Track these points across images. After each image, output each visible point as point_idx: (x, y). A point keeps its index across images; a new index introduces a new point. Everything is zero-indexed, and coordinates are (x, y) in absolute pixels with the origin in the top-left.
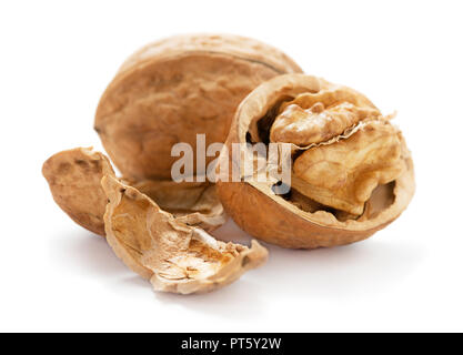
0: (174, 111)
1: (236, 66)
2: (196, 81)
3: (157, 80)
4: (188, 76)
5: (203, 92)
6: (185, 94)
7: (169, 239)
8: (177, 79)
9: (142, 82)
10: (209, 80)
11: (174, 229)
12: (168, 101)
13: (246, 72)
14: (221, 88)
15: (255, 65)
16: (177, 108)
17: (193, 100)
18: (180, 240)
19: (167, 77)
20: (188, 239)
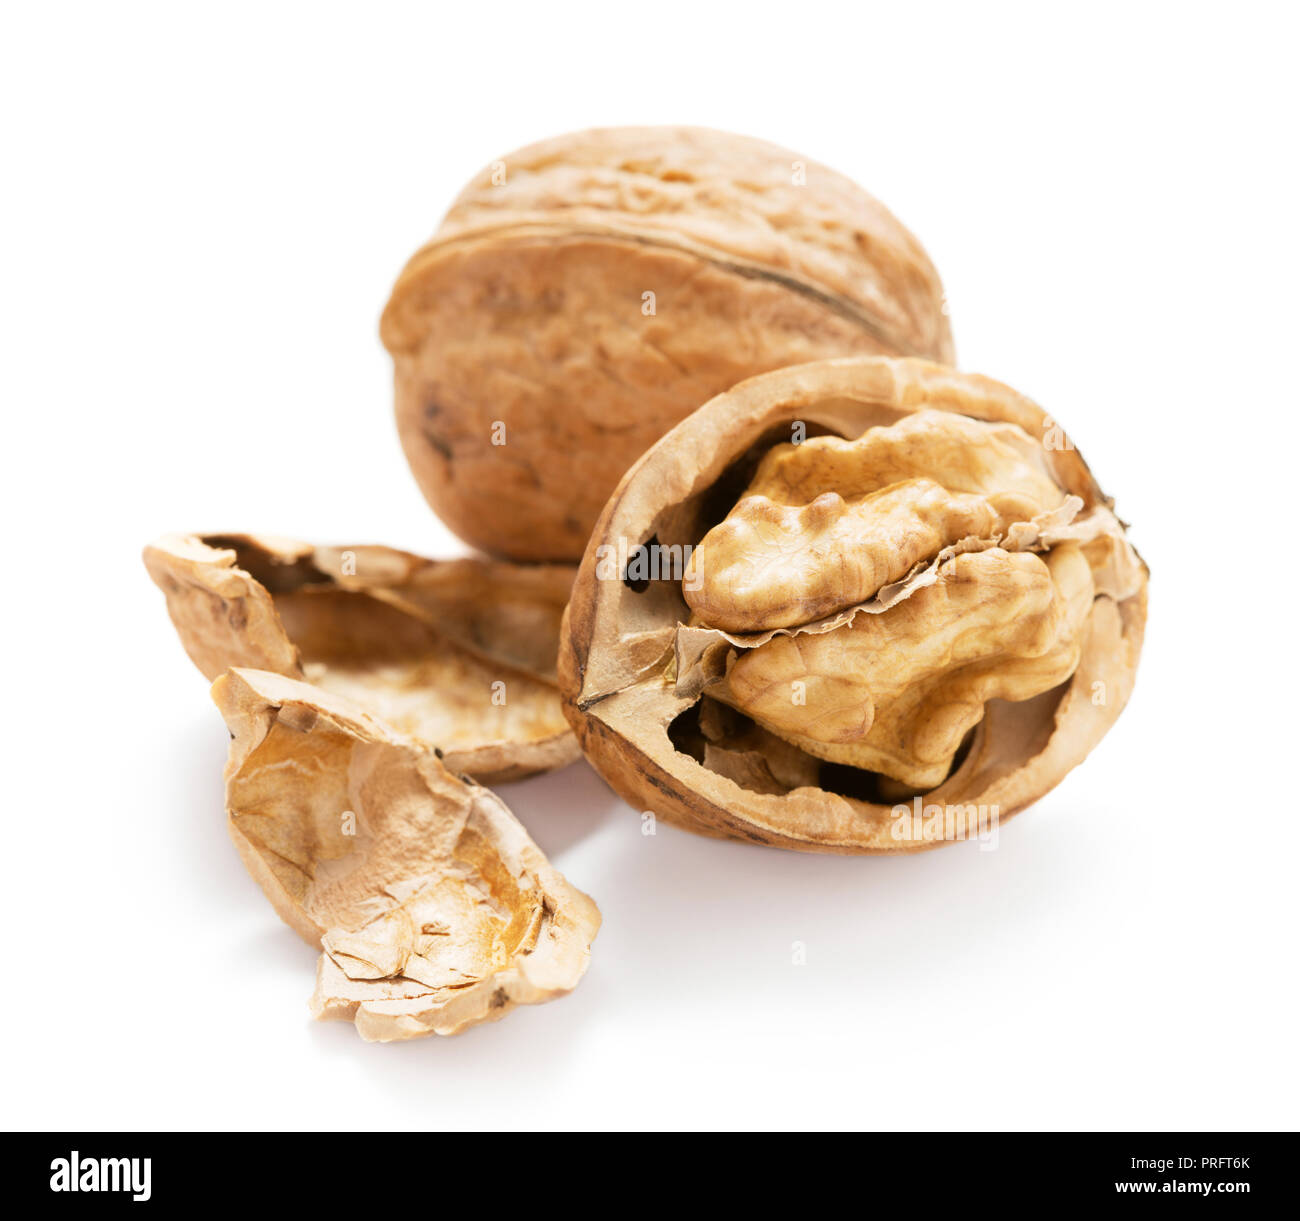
0: (526, 397)
1: (702, 288)
2: (592, 319)
3: (503, 295)
4: (575, 301)
5: (602, 353)
6: (561, 353)
7: (409, 819)
8: (550, 304)
9: (466, 294)
10: (623, 322)
11: (426, 791)
12: (515, 365)
13: (723, 307)
14: (650, 352)
15: (754, 287)
16: (535, 389)
17: (579, 374)
18: (439, 822)
19: (527, 293)
20: (458, 825)
